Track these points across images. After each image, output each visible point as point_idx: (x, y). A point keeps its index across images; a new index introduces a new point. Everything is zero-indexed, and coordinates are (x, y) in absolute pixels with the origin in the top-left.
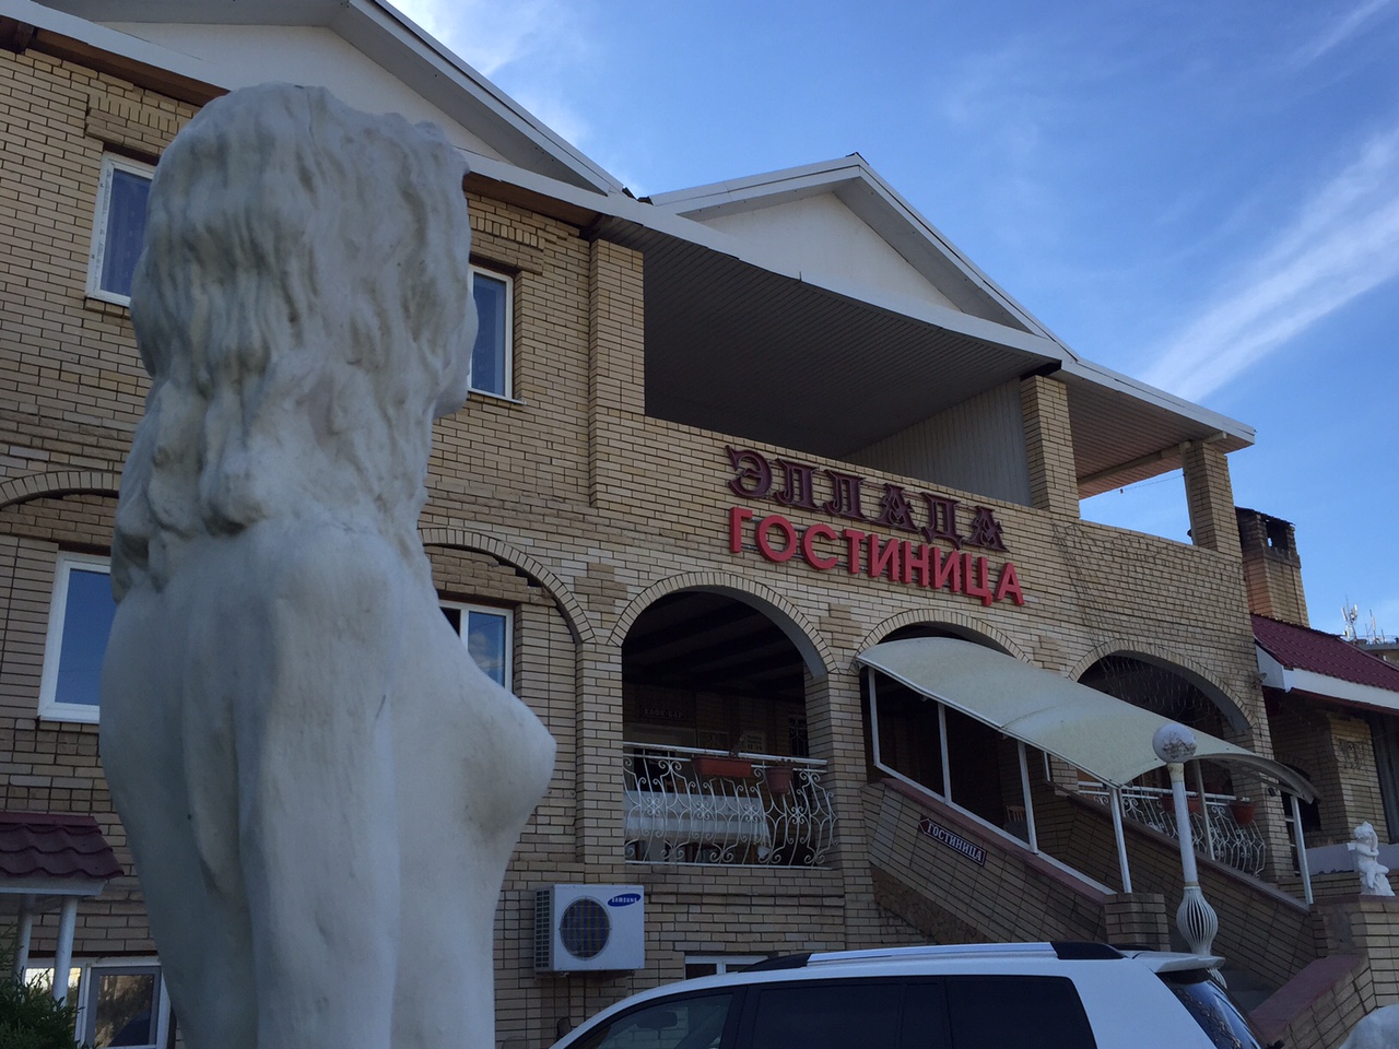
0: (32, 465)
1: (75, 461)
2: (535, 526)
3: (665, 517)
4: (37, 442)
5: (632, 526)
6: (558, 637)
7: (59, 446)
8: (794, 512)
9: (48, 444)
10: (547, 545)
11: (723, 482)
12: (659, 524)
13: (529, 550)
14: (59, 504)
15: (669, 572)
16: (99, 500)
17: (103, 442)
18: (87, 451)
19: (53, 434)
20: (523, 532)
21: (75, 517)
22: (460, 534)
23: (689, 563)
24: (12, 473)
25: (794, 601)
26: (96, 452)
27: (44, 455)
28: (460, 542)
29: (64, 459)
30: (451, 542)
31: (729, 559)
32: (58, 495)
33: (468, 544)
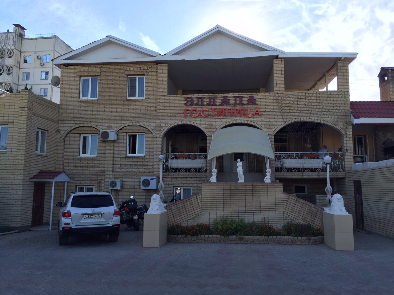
0: (74, 124)
1: (79, 123)
2: (146, 119)
3: (171, 113)
4: (74, 121)
5: (164, 116)
6: (152, 137)
7: (76, 121)
8: (200, 107)
9: (75, 121)
10: (149, 122)
11: (184, 104)
12: (170, 115)
13: (145, 123)
14: (78, 129)
15: (172, 123)
16: (83, 127)
17: (82, 120)
18: (80, 121)
19: (75, 120)
20: (144, 121)
21: (80, 130)
22: (133, 123)
23: (176, 121)
24: (71, 126)
25: (200, 124)
26: (81, 121)
27: (75, 123)
28: (133, 124)
29: (77, 123)
30: (132, 124)
31: (185, 118)
32: (78, 127)
33: (135, 124)
